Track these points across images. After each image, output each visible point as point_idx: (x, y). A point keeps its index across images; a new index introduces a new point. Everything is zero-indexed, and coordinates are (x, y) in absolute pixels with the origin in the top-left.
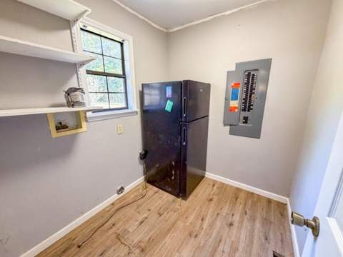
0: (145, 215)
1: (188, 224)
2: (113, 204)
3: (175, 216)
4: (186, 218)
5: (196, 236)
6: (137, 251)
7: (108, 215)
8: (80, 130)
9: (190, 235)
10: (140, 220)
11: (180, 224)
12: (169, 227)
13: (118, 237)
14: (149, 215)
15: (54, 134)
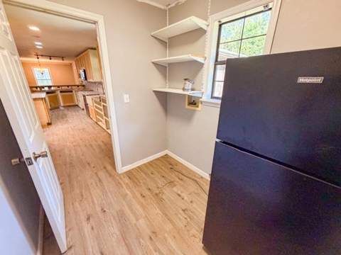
0: (186, 198)
1: (166, 235)
2: (202, 177)
3: (181, 225)
4: (175, 237)
5: (151, 238)
6: (158, 192)
7: (190, 176)
8: (197, 109)
9: (154, 233)
10: (182, 195)
11: (169, 227)
12: (169, 215)
13: (171, 182)
14: (186, 201)
15: (187, 107)
